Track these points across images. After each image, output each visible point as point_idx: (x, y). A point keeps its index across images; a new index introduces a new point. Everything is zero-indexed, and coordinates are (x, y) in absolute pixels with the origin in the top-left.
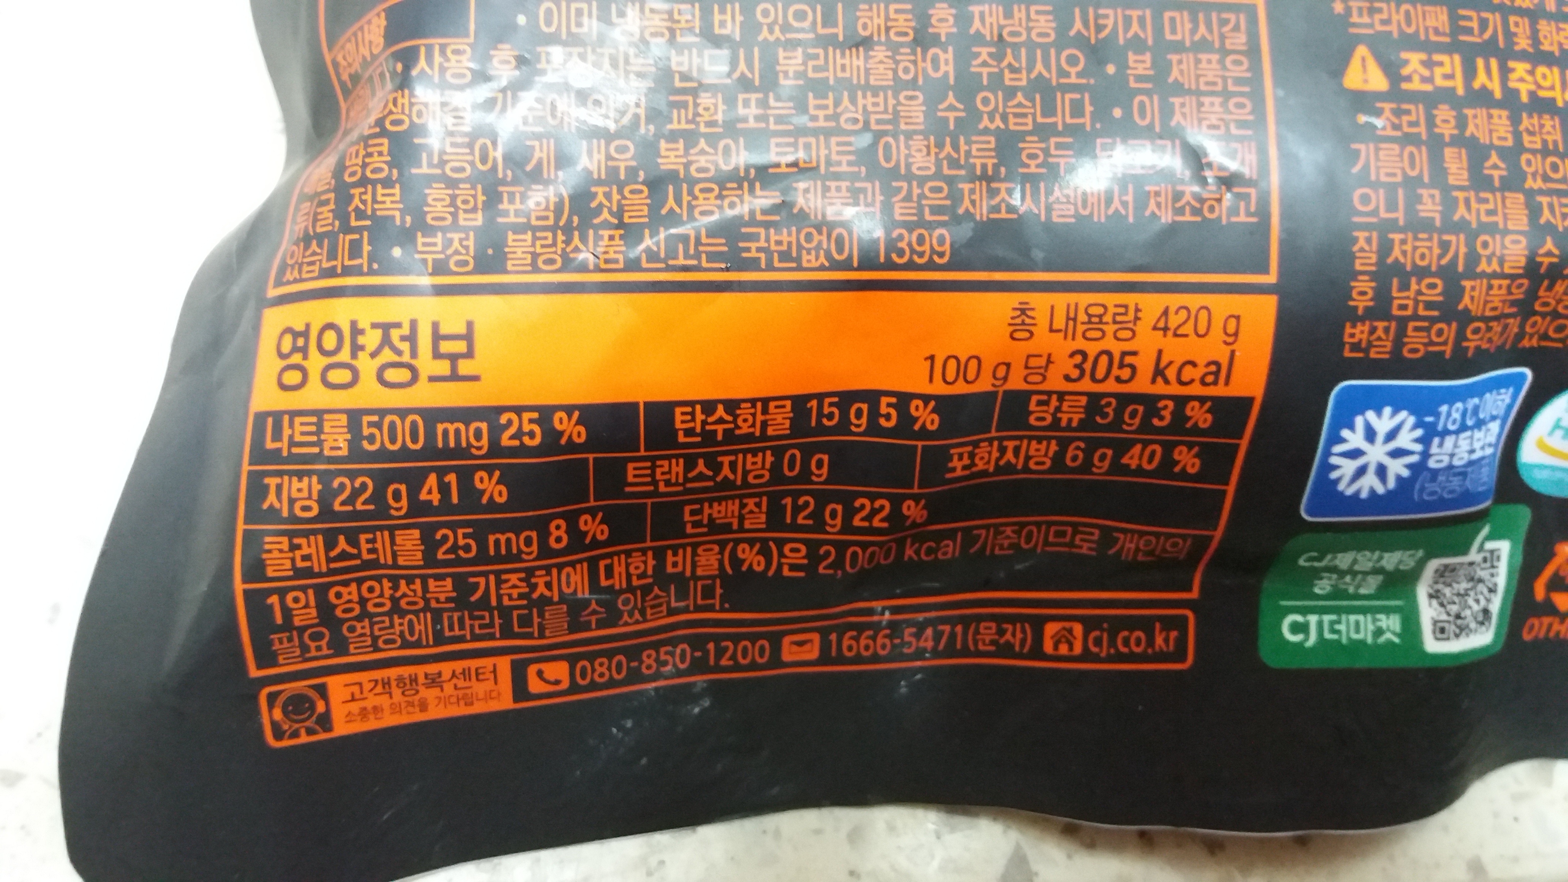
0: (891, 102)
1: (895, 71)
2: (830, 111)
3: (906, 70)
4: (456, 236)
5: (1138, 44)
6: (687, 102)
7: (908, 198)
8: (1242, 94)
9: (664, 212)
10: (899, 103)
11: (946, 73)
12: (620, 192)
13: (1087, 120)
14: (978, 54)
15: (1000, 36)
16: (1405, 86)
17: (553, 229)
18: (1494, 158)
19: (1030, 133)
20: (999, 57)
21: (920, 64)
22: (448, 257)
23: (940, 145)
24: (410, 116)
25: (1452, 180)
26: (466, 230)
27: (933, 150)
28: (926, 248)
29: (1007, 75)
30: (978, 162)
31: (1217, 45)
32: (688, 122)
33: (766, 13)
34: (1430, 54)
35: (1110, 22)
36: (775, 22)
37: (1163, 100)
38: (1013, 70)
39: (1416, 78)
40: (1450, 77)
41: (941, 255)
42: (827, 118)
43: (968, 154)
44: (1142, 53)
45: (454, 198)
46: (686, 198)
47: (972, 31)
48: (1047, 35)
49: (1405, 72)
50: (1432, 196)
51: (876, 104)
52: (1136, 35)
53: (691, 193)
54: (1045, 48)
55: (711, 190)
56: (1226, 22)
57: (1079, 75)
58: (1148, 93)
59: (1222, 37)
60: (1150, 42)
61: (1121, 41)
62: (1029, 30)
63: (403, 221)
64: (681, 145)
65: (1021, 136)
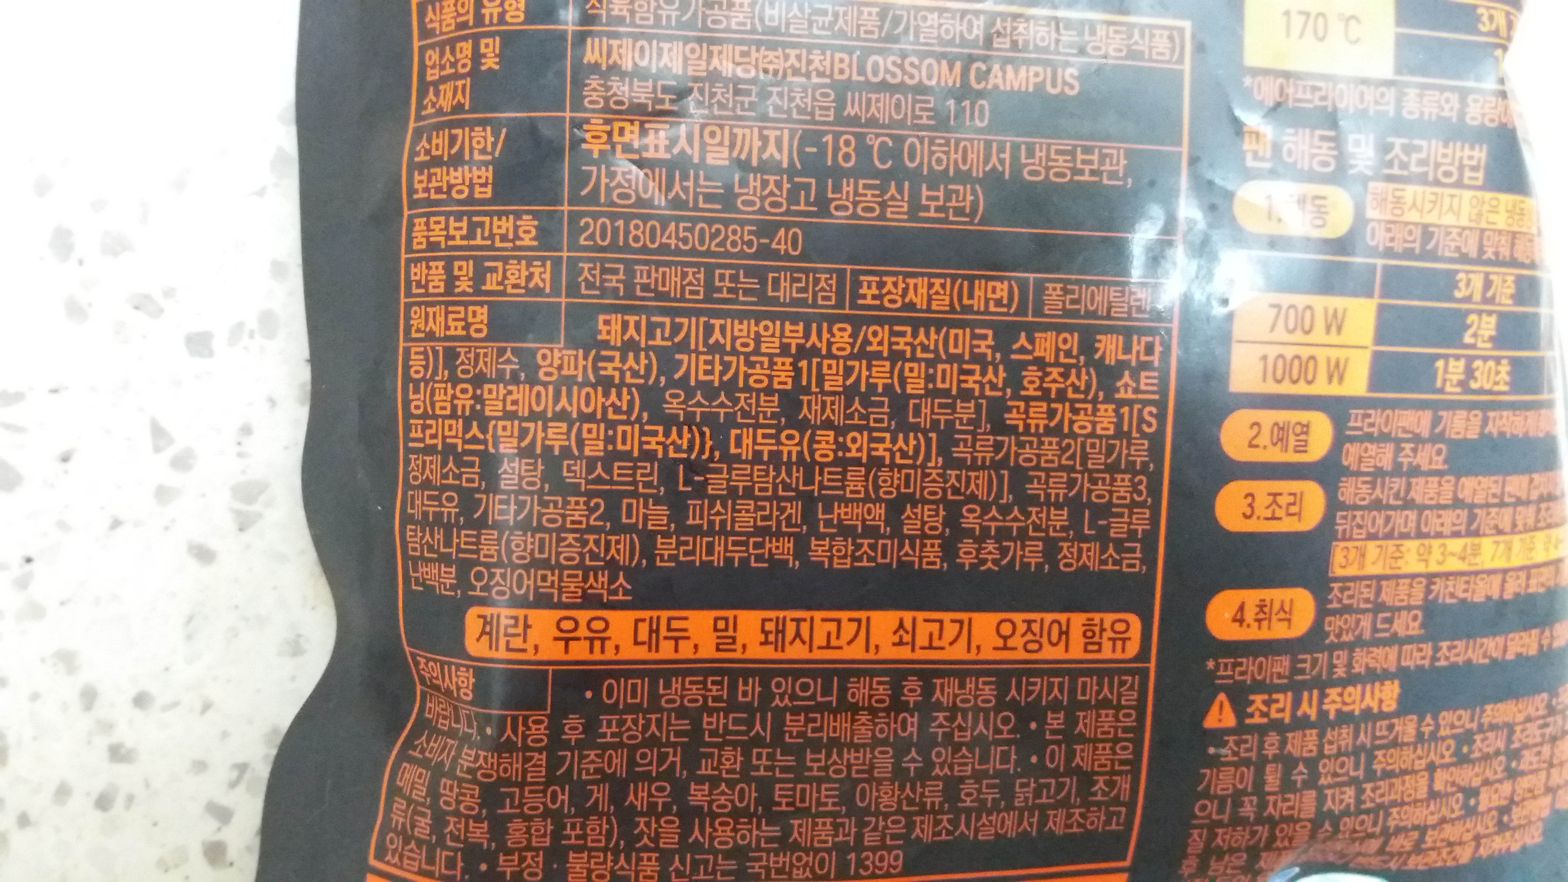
0: (869, 756)
1: (873, 731)
2: (823, 764)
3: (882, 731)
4: (529, 855)
5: (1056, 706)
6: (713, 754)
7: (875, 829)
8: (1125, 740)
9: (691, 840)
10: (875, 757)
11: (912, 733)
12: (657, 822)
13: (1011, 767)
14: (937, 718)
15: (954, 703)
16: (1248, 721)
17: (605, 850)
18: (1301, 767)
19: (968, 778)
20: (951, 719)
21: (893, 726)
22: (522, 871)
23: (902, 789)
24: (497, 771)
25: (1267, 789)
26: (537, 849)
27: (897, 792)
28: (885, 864)
29: (956, 733)
30: (929, 800)
31: (1115, 702)
32: (713, 769)
33: (778, 685)
34: (1270, 694)
35: (1038, 688)
36: (785, 692)
37: (1069, 746)
38: (961, 728)
39: (1257, 714)
40: (1282, 710)
41: (895, 868)
42: (820, 769)
43: (922, 795)
44: (1058, 712)
45: (529, 828)
46: (708, 830)
47: (934, 699)
48: (989, 701)
49: (1250, 710)
50: (1251, 802)
51: (857, 758)
52: (1056, 697)
53: (712, 825)
54: (986, 711)
55: (728, 824)
56: (1125, 682)
57: (1010, 732)
58: (1058, 743)
59: (1120, 696)
60: (1065, 703)
61: (1044, 703)
62: (976, 697)
63: (489, 846)
64: (706, 787)
65: (961, 780)
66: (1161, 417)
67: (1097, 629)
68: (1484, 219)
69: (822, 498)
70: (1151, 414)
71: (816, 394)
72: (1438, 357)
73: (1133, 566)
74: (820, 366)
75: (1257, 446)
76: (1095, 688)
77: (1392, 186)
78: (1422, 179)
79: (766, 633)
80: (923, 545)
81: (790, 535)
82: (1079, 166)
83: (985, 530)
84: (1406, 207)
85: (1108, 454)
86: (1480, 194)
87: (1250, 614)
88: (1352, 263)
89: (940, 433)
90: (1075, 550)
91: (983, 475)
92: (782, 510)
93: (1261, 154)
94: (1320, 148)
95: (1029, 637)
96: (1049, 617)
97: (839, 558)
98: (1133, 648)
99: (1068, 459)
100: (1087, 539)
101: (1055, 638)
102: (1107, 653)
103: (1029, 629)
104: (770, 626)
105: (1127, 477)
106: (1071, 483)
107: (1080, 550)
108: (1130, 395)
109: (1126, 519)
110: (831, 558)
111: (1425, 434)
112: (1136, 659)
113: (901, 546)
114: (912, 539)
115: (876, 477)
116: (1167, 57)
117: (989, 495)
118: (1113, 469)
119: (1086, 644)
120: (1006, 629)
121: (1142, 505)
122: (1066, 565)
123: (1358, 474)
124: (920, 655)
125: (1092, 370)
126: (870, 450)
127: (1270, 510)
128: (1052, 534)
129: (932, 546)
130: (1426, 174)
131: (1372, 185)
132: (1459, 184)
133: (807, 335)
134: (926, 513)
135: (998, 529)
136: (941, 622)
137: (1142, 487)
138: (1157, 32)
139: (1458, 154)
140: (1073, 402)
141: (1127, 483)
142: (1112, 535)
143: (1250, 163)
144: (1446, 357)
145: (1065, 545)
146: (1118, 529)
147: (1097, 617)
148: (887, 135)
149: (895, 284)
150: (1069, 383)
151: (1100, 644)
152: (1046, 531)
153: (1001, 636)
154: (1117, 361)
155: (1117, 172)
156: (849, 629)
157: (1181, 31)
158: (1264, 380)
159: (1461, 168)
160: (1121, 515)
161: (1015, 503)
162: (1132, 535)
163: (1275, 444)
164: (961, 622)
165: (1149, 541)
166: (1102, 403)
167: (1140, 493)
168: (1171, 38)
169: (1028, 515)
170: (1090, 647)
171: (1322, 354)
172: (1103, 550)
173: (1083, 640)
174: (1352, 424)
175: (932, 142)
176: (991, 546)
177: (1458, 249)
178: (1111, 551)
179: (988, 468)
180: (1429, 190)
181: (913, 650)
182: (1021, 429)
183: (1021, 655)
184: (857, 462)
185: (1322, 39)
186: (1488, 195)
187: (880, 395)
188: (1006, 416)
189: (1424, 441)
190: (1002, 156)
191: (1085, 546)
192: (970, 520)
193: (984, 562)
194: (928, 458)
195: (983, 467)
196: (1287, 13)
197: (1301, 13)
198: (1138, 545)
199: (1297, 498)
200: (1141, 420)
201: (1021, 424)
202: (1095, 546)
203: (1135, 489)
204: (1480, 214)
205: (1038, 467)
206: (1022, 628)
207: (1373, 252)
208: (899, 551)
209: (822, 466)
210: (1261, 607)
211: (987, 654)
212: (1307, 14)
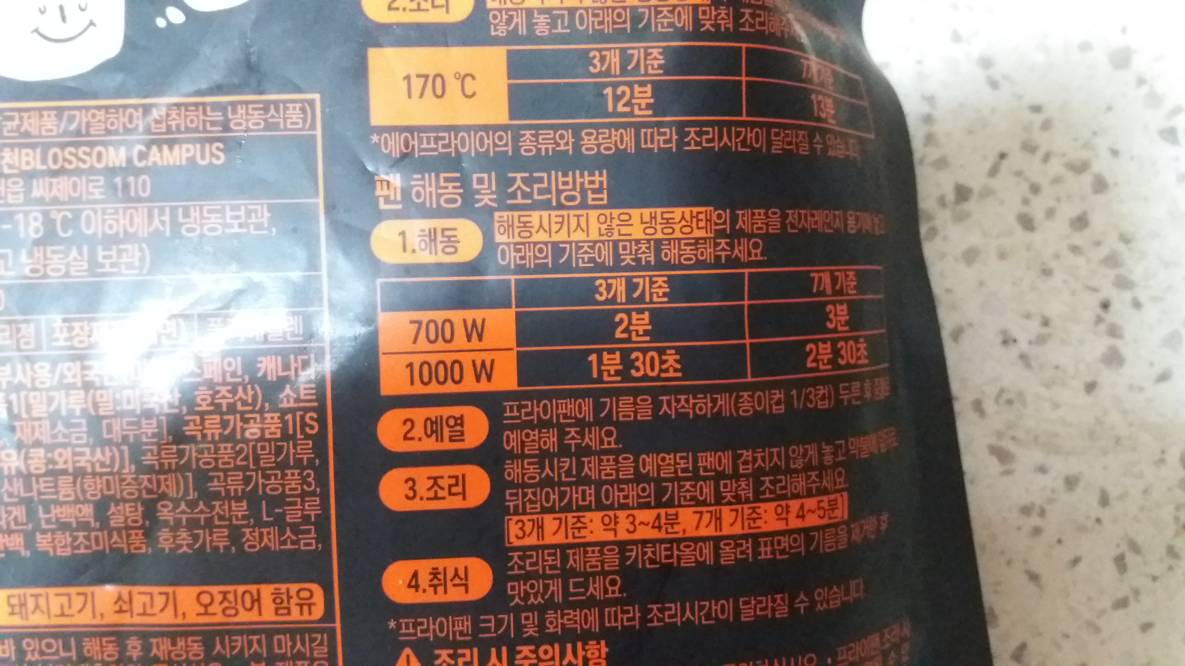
5: (257, 657)
15: (170, 657)
31: (308, 655)
35: (239, 644)
36: (35, 650)
40: (469, 663)
44: (260, 662)
47: (152, 655)
48: (199, 655)
52: (256, 651)
54: (198, 663)
56: (315, 640)
59: (312, 650)
60: (265, 655)
61: (246, 656)
62: (187, 652)
66: (322, 420)
67: (285, 597)
68: (616, 232)
69: (41, 502)
70: (311, 418)
71: (26, 420)
72: (590, 352)
73: (310, 544)
74: (27, 398)
75: (412, 439)
76: (289, 644)
77: (516, 214)
78: (546, 205)
79: (12, 606)
80: (129, 536)
81: (18, 531)
82: (229, 221)
83: (178, 522)
84: (533, 230)
85: (278, 454)
86: (607, 212)
87: (424, 579)
88: (486, 281)
89: (129, 445)
90: (256, 534)
91: (171, 477)
92: (9, 513)
93: (392, 198)
94: (447, 188)
95: (226, 604)
96: (241, 589)
97: (62, 547)
98: (318, 611)
99: (242, 460)
100: (268, 525)
101: (248, 604)
102: (295, 615)
103: (225, 599)
104: (14, 601)
105: (296, 472)
106: (247, 480)
107: (261, 535)
108: (292, 405)
109: (299, 507)
110: (54, 548)
111: (590, 418)
112: (321, 621)
113: (110, 536)
114: (119, 530)
115: (82, 484)
116: (300, 126)
117: (178, 492)
118: (282, 466)
119: (277, 609)
120: (205, 599)
121: (313, 494)
122: (250, 547)
123: (523, 456)
124: (138, 620)
125: (256, 386)
126: (74, 462)
127: (433, 491)
128: (235, 522)
129: (137, 534)
130: (549, 201)
131: (497, 214)
132: (583, 205)
133: (14, 373)
134: (128, 510)
135: (188, 520)
136: (151, 594)
137: (310, 479)
138: (290, 106)
139: (579, 180)
140: (242, 413)
141: (296, 477)
142: (288, 520)
143: (383, 206)
144: (599, 353)
145: (247, 531)
146: (292, 516)
147: (283, 587)
148: (68, 210)
149: (82, 328)
150: (237, 398)
151: (289, 609)
152: (230, 519)
153: (201, 604)
154: (278, 377)
155: (262, 223)
156: (77, 602)
157: (311, 103)
158: (412, 383)
159: (583, 192)
160: (295, 504)
161: (200, 498)
162: (306, 519)
163: (429, 436)
164: (167, 594)
165: (322, 523)
166: (269, 412)
167: (309, 485)
168: (303, 109)
169: (212, 508)
170: (281, 611)
171: (466, 359)
172: (282, 533)
173: (274, 606)
174: (508, 414)
175: (104, 212)
176: (183, 534)
177: (592, 260)
178: (288, 533)
179: (175, 471)
180: (554, 213)
181: (132, 616)
182: (199, 438)
183: (219, 618)
184: (64, 472)
185: (441, 96)
186: (616, 212)
187: (79, 417)
188: (185, 428)
189: (590, 425)
190: (163, 218)
191: (265, 530)
192: (165, 513)
193: (180, 546)
194: (122, 466)
195: (170, 471)
196: (408, 78)
197: (419, 76)
198: (313, 527)
199: (459, 481)
200: (304, 424)
201: (199, 434)
202: (274, 531)
203: (304, 481)
204: (610, 229)
205: (216, 469)
206: (219, 598)
207: (505, 270)
208: (109, 540)
209: (38, 477)
210: (435, 573)
211: (192, 618)
212: (426, 77)
